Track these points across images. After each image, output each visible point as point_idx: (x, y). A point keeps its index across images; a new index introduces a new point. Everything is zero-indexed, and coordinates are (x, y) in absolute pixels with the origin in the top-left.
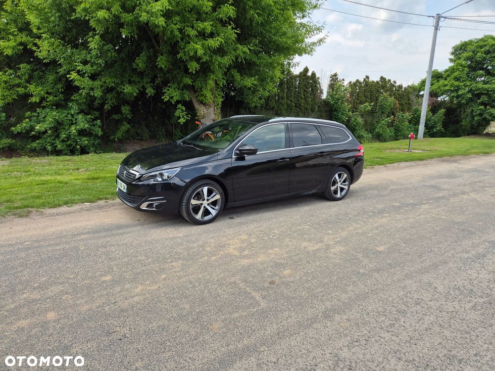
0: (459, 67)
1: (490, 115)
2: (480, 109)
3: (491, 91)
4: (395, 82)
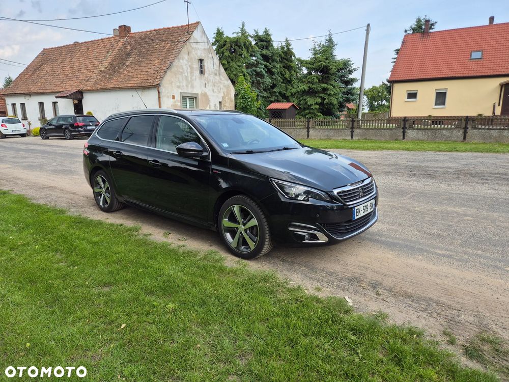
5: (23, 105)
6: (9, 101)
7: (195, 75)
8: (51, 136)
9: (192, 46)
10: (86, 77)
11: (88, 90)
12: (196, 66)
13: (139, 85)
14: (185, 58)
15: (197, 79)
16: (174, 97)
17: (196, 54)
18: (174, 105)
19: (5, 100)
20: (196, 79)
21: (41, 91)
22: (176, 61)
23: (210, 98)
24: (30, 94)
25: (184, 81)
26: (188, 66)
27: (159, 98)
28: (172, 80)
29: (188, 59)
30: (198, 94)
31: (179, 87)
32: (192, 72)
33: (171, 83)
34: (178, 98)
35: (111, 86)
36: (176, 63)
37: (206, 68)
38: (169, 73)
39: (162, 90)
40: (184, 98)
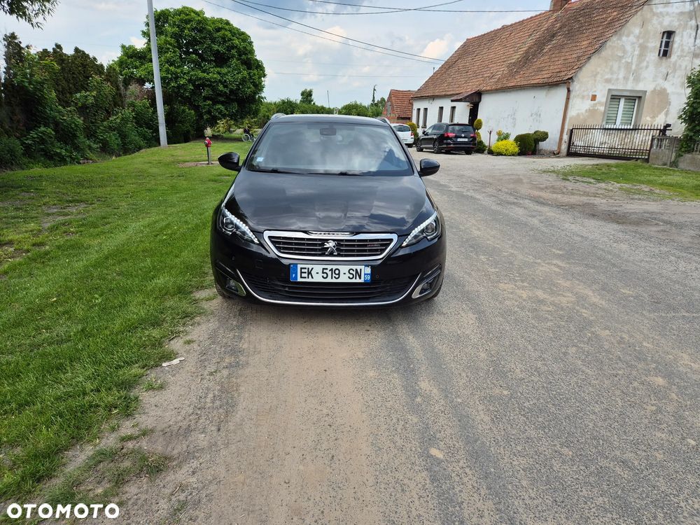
0: (168, 46)
1: (219, 113)
2: (208, 105)
3: (214, 82)
4: (95, 59)
5: (426, 110)
6: (417, 105)
7: (647, 59)
8: (426, 148)
9: (654, 10)
10: (492, 73)
11: (487, 91)
12: (653, 44)
13: (546, 80)
14: (633, 33)
15: (651, 68)
16: (594, 98)
17: (661, 23)
18: (592, 112)
19: (413, 105)
20: (647, 67)
21: (444, 93)
22: (614, 39)
23: (673, 98)
24: (433, 97)
25: (623, 69)
26: (637, 46)
27: (568, 99)
28: (599, 69)
29: (640, 33)
30: (645, 92)
31: (608, 81)
32: (642, 56)
33: (595, 76)
34: (602, 97)
35: (512, 84)
36: (614, 42)
37: (675, 46)
38: (594, 60)
39: (575, 86)
40: (615, 98)
